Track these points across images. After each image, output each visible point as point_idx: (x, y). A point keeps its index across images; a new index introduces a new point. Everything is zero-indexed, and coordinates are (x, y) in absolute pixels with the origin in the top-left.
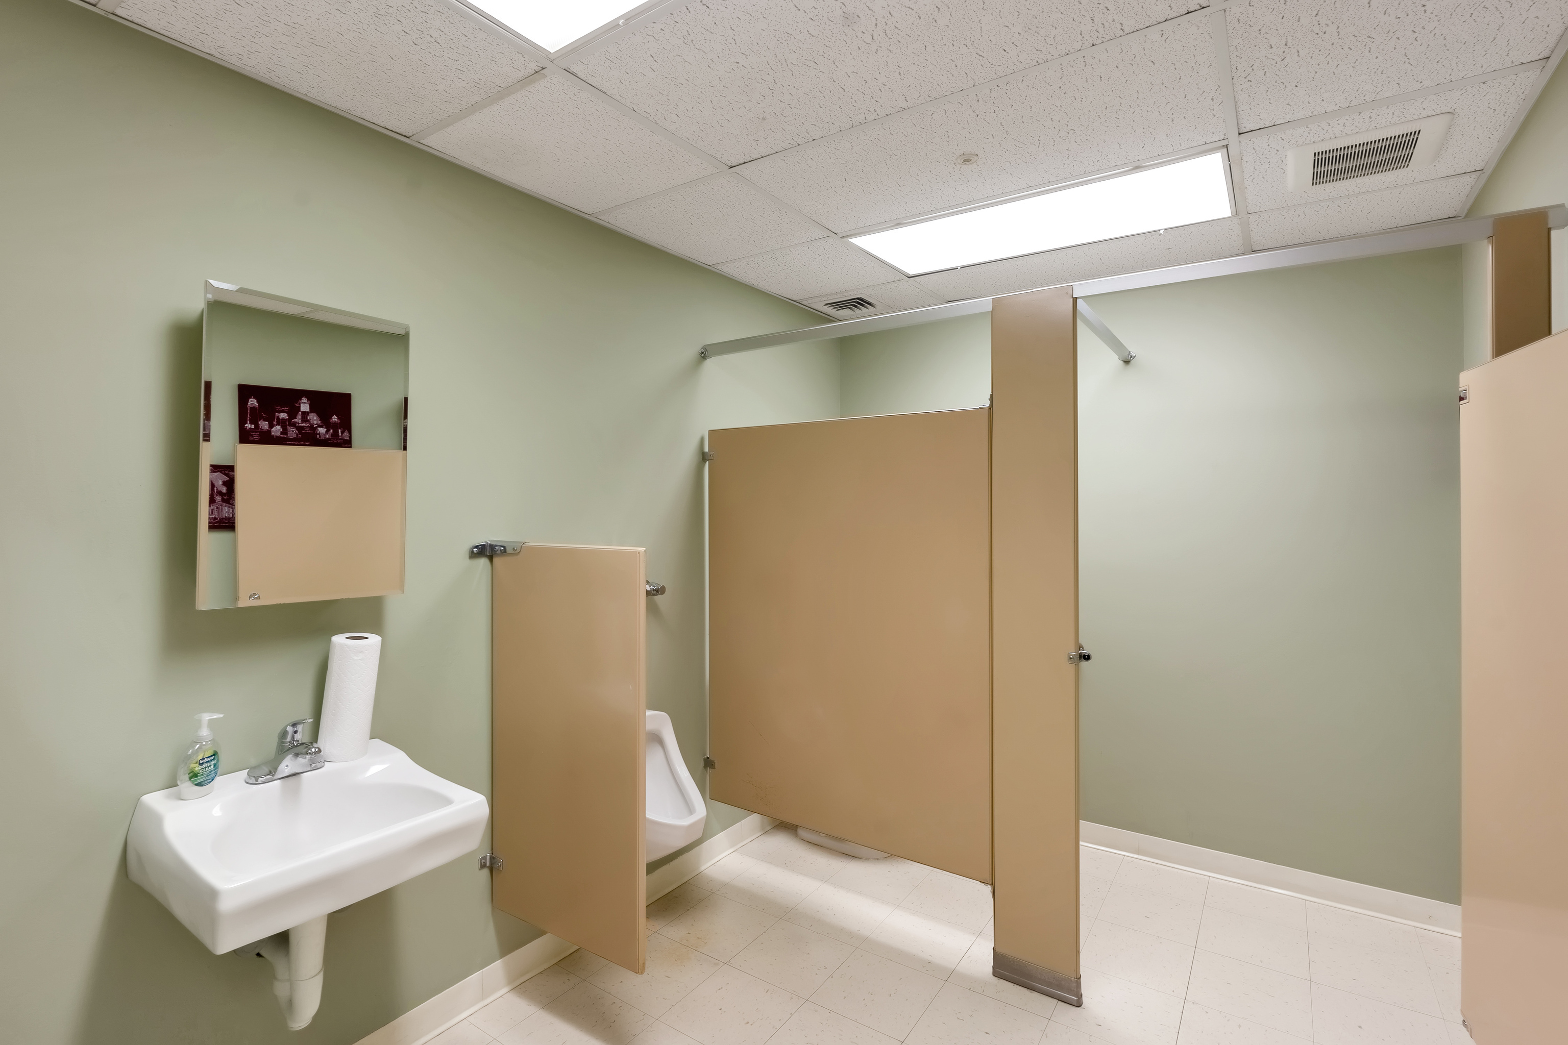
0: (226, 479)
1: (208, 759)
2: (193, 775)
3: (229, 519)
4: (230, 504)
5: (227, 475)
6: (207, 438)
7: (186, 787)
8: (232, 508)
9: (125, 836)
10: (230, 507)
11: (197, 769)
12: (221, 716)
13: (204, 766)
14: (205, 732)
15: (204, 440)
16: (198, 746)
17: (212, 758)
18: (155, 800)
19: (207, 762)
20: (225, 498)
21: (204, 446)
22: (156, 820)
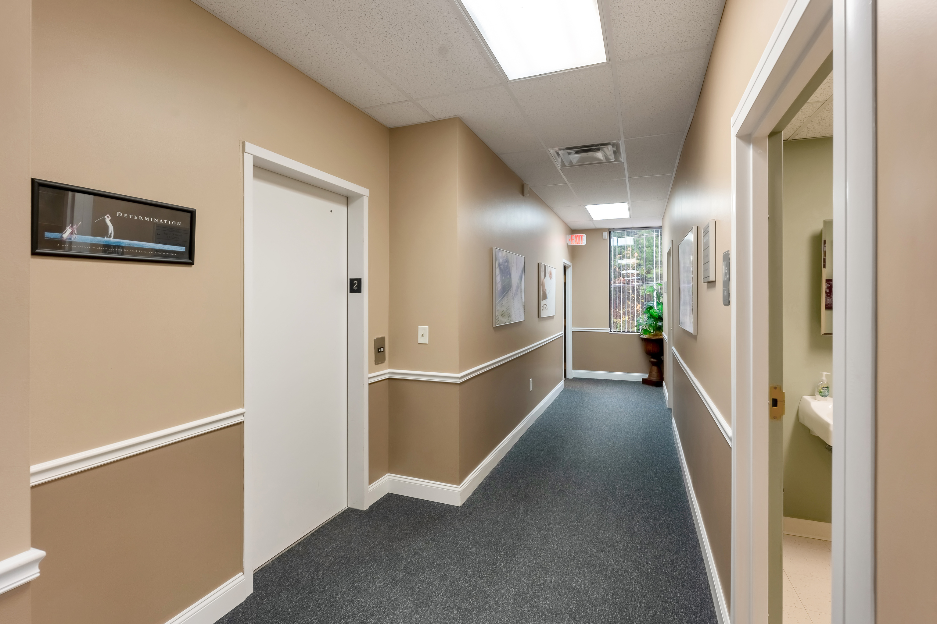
0: (829, 285)
1: (825, 388)
2: (820, 392)
3: (830, 304)
4: (831, 297)
5: (829, 284)
6: (824, 267)
7: (818, 396)
8: (831, 299)
9: (797, 408)
10: (830, 299)
11: (821, 390)
12: (830, 374)
13: (824, 390)
14: (824, 378)
15: (823, 268)
16: (821, 383)
17: (827, 388)
18: (807, 398)
19: (825, 389)
20: (828, 294)
21: (823, 270)
22: (809, 404)
